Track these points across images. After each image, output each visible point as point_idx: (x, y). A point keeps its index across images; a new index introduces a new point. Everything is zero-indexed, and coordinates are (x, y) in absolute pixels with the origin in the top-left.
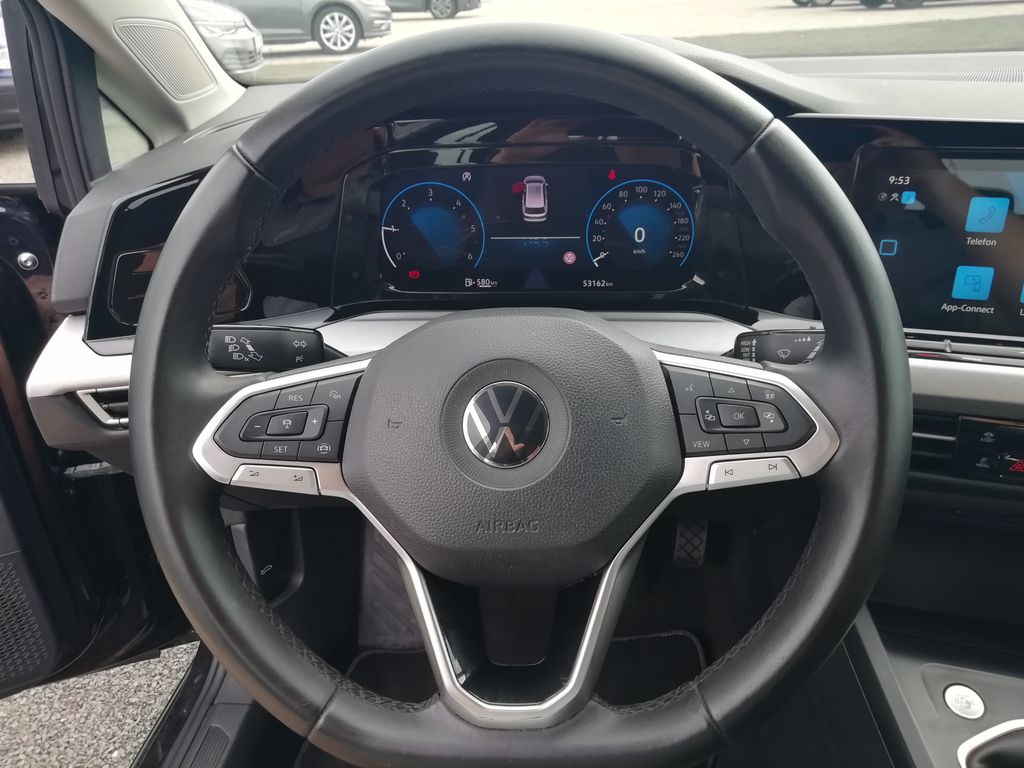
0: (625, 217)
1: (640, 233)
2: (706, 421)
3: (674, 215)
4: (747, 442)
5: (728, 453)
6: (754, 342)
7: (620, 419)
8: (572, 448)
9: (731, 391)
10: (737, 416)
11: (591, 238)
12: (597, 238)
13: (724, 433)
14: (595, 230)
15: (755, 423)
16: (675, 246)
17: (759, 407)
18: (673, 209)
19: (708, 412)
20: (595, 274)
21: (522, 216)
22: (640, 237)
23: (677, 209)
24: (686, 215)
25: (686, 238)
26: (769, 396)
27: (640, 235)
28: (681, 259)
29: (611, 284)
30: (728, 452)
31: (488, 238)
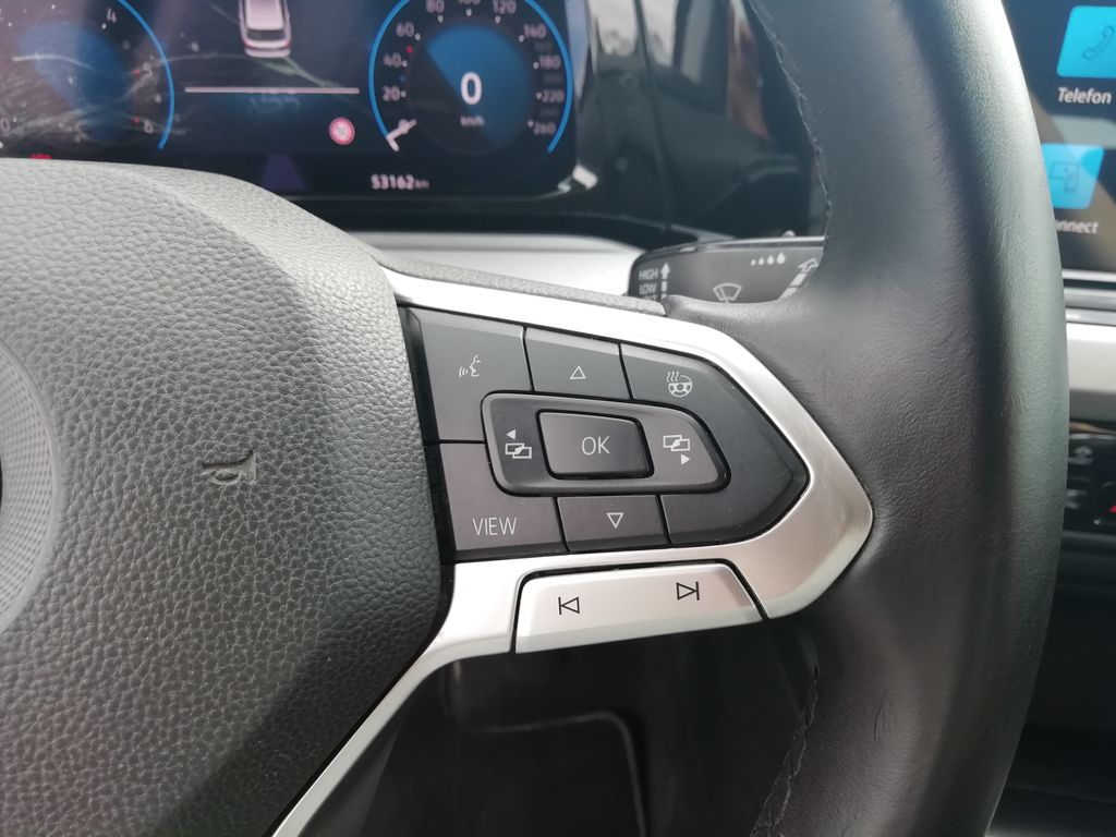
0: (442, 51)
1: (471, 85)
2: (507, 462)
3: (531, 50)
4: (615, 518)
5: (568, 552)
6: (666, 270)
7: (234, 463)
8: (66, 564)
9: (578, 376)
10: (589, 446)
11: (379, 94)
12: (393, 93)
13: (555, 495)
14: (387, 76)
15: (638, 464)
16: (538, 111)
17: (651, 418)
18: (530, 41)
19: (512, 434)
20: (394, 165)
21: (242, 46)
22: (471, 92)
23: (537, 39)
24: (556, 51)
25: (557, 96)
26: (680, 389)
27: (471, 88)
28: (549, 138)
29: (423, 184)
30: (566, 548)
31: (179, 89)
